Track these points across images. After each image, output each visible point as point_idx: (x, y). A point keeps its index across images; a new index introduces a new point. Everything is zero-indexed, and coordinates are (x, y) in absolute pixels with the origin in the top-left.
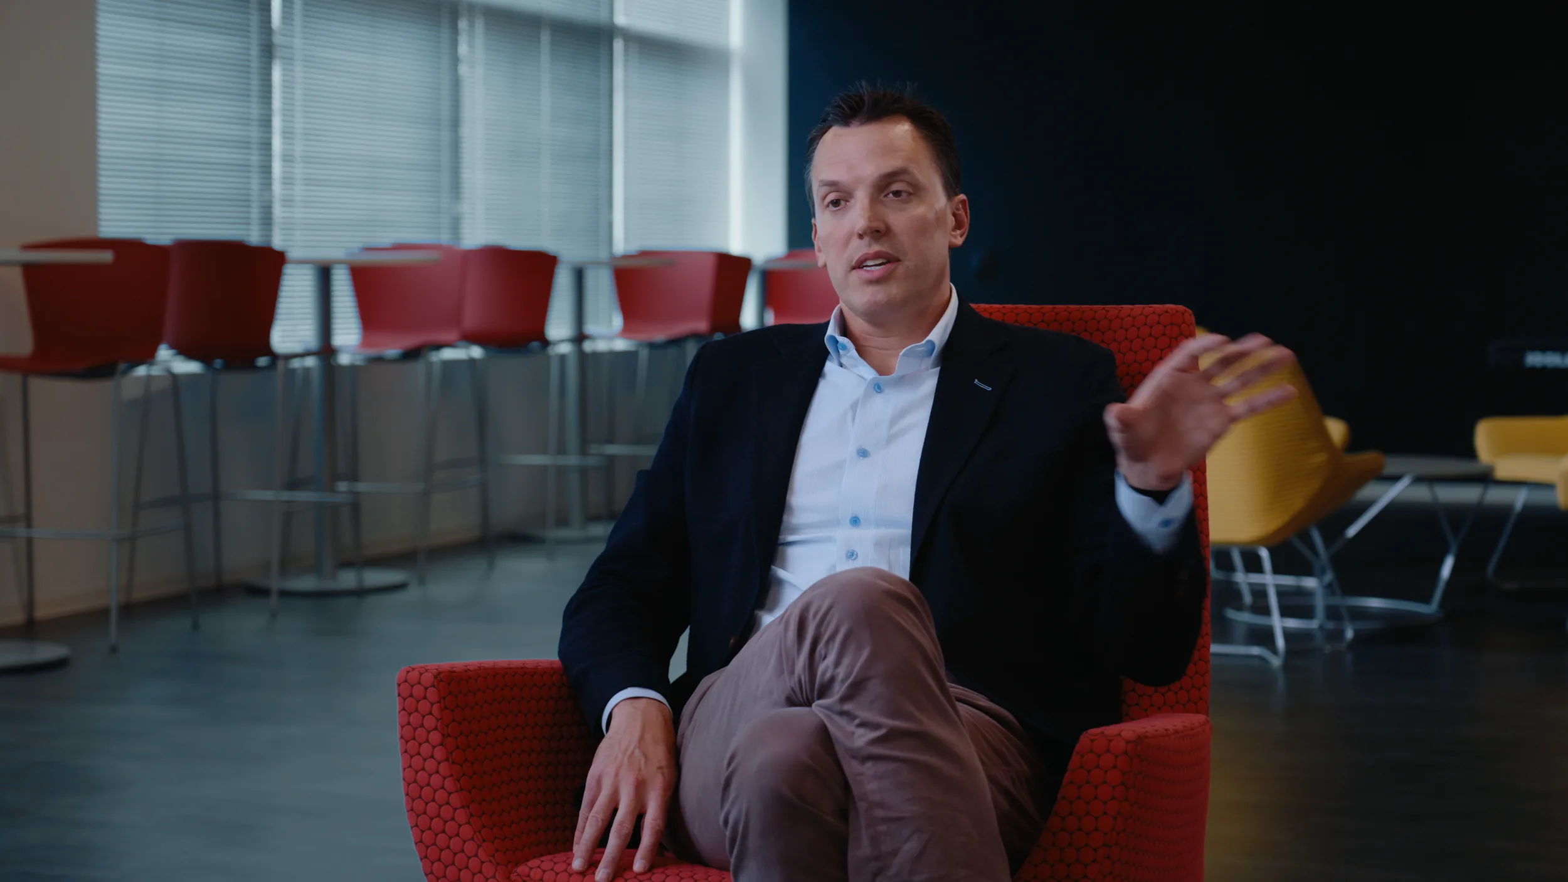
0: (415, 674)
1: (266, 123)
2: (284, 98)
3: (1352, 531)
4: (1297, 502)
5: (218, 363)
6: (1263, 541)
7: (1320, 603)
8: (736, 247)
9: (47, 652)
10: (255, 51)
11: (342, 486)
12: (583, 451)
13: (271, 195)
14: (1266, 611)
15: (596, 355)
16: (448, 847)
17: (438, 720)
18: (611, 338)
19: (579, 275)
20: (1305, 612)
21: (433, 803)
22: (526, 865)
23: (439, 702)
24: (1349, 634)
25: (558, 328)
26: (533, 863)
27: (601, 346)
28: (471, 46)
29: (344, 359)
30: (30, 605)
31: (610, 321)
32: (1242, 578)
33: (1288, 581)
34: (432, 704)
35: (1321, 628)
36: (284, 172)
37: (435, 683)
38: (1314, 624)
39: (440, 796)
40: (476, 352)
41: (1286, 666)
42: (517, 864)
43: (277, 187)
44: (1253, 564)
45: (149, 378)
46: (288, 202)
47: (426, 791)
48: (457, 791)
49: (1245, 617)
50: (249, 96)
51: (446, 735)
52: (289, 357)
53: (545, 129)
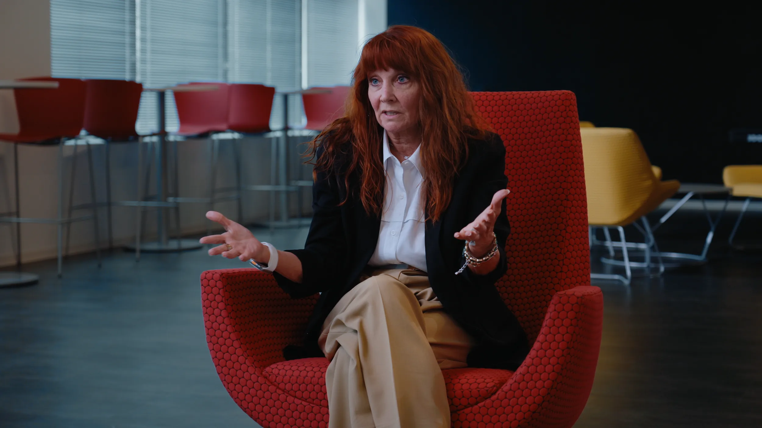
0: (210, 274)
1: (133, 23)
2: (142, 8)
3: (664, 220)
4: (637, 204)
5: (110, 139)
6: (620, 224)
7: (648, 255)
9: (27, 278)
11: (171, 200)
12: (288, 183)
13: (135, 58)
14: (622, 259)
15: (294, 138)
16: (230, 360)
17: (223, 297)
18: (301, 129)
19: (286, 97)
20: (641, 259)
21: (222, 338)
22: (270, 367)
23: (223, 288)
24: (662, 269)
25: (276, 123)
26: (273, 366)
27: (296, 133)
29: (171, 138)
30: (19, 256)
31: (300, 122)
32: (610, 244)
33: (632, 245)
34: (219, 289)
35: (648, 267)
36: (142, 47)
37: (221, 279)
38: (644, 265)
39: (225, 334)
40: (236, 136)
41: (632, 284)
42: (265, 367)
43: (138, 54)
44: (615, 237)
45: (76, 146)
46: (143, 61)
47: (218, 333)
48: (234, 332)
49: (611, 262)
50: (124, 9)
51: (227, 304)
52: (144, 136)
53: (269, 28)
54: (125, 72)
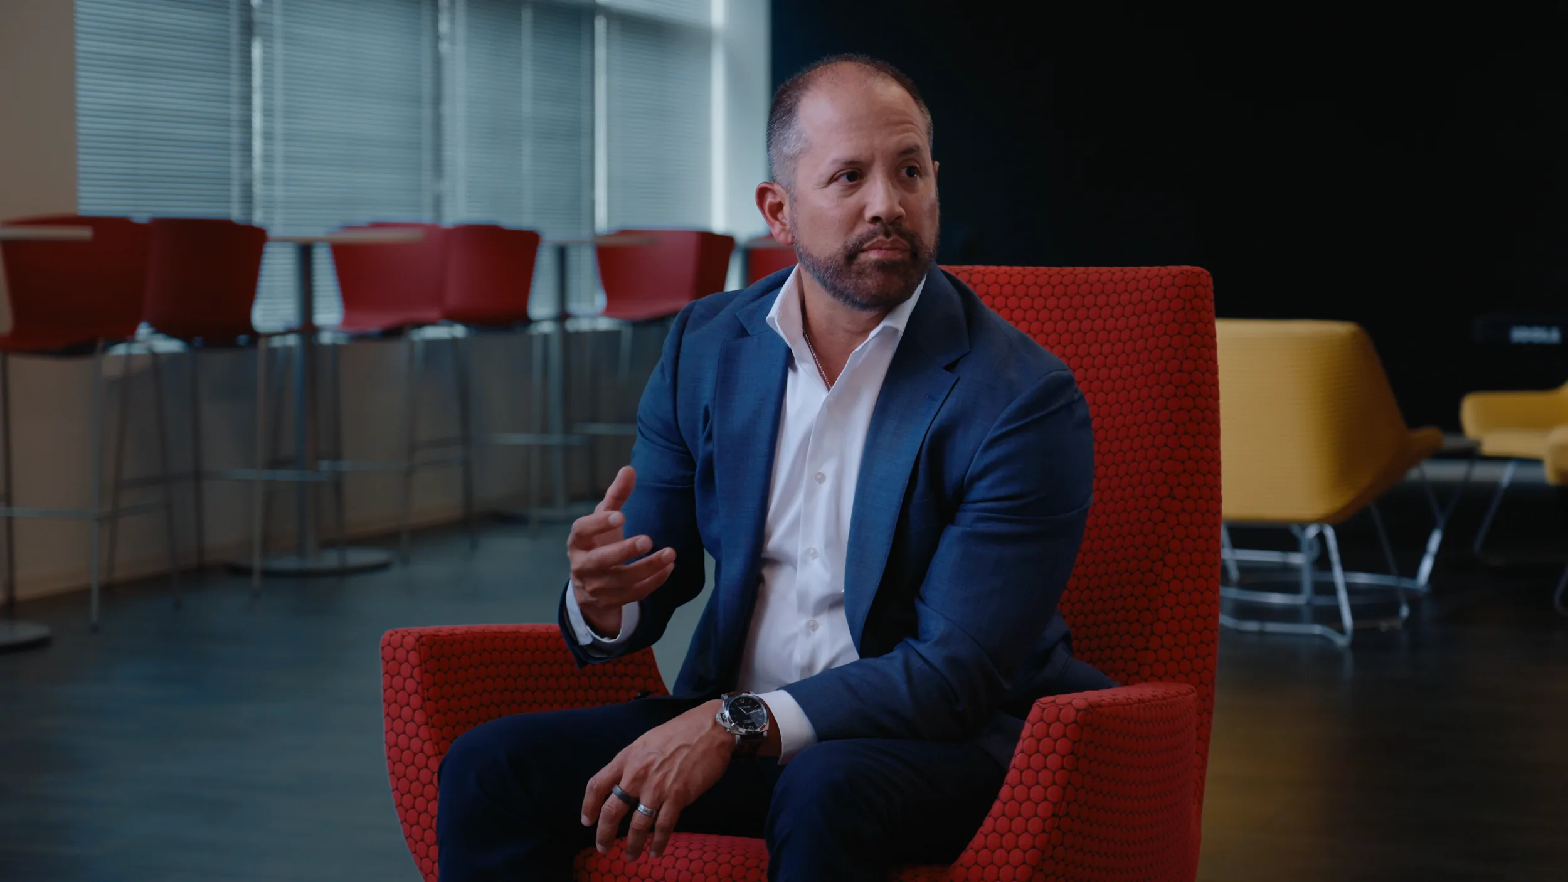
0: (398, 636)
1: (246, 100)
2: (265, 75)
5: (198, 341)
7: (1307, 579)
8: (719, 224)
9: (27, 631)
10: (235, 28)
11: (325, 465)
12: (567, 429)
13: (251, 173)
15: (579, 334)
17: (418, 683)
18: (593, 317)
19: (562, 253)
21: (413, 767)
23: (420, 665)
25: (541, 306)
27: (584, 325)
28: (452, 21)
29: (326, 338)
30: (10, 585)
31: (592, 301)
34: (413, 668)
35: (1309, 604)
36: (265, 150)
37: (418, 646)
39: (420, 759)
40: (459, 331)
43: (258, 166)
45: (129, 357)
46: (268, 180)
47: (406, 755)
48: (435, 755)
50: (228, 73)
51: (426, 698)
52: (270, 335)
53: (527, 107)
54: (229, 202)
